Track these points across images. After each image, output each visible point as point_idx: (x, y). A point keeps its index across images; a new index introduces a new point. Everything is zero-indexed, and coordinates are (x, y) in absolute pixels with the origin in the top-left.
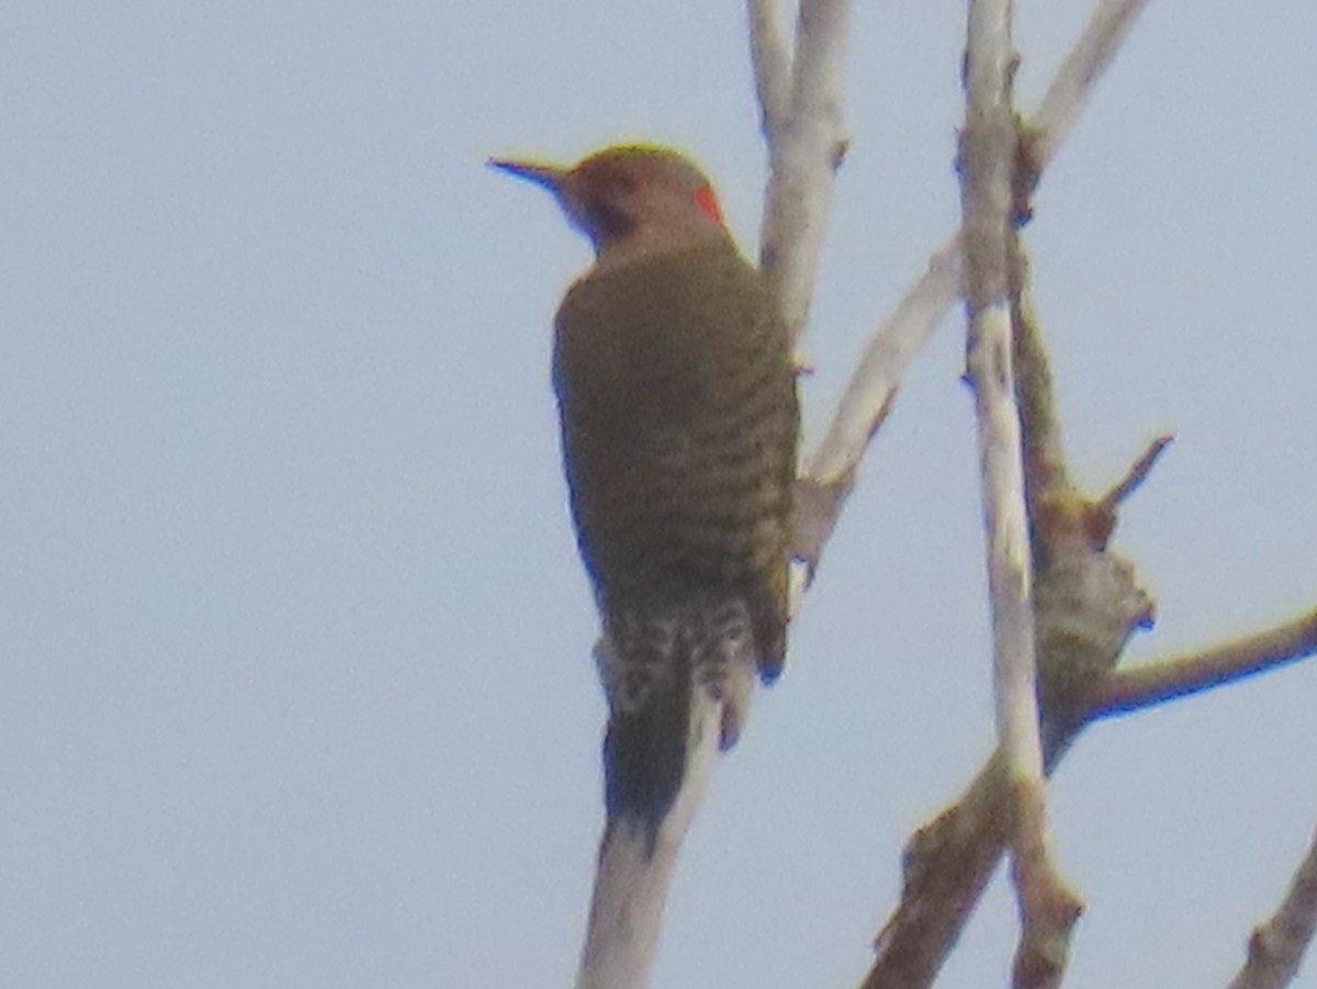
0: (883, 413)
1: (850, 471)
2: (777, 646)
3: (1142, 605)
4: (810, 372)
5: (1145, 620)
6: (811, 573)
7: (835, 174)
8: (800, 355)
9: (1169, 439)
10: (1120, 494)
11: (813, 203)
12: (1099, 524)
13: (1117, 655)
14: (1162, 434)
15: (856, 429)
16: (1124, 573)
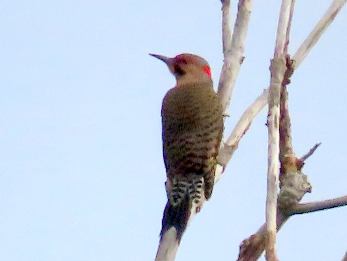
0: (247, 129)
1: (237, 142)
2: (210, 191)
3: (309, 186)
4: (229, 116)
5: (309, 191)
6: (224, 169)
7: (240, 65)
8: (226, 112)
9: (320, 144)
10: (306, 157)
11: (234, 72)
12: (300, 165)
13: (301, 199)
14: (319, 143)
15: (239, 132)
16: (305, 178)
